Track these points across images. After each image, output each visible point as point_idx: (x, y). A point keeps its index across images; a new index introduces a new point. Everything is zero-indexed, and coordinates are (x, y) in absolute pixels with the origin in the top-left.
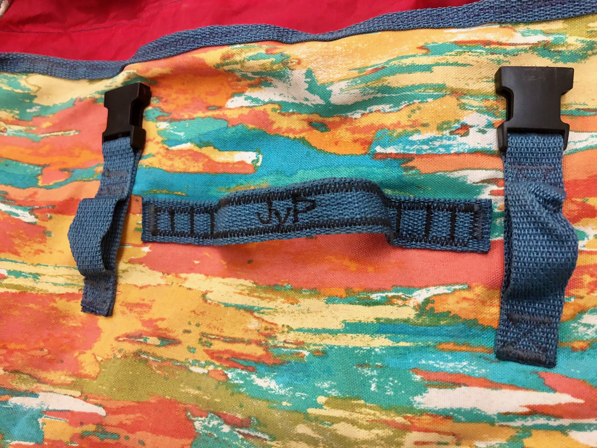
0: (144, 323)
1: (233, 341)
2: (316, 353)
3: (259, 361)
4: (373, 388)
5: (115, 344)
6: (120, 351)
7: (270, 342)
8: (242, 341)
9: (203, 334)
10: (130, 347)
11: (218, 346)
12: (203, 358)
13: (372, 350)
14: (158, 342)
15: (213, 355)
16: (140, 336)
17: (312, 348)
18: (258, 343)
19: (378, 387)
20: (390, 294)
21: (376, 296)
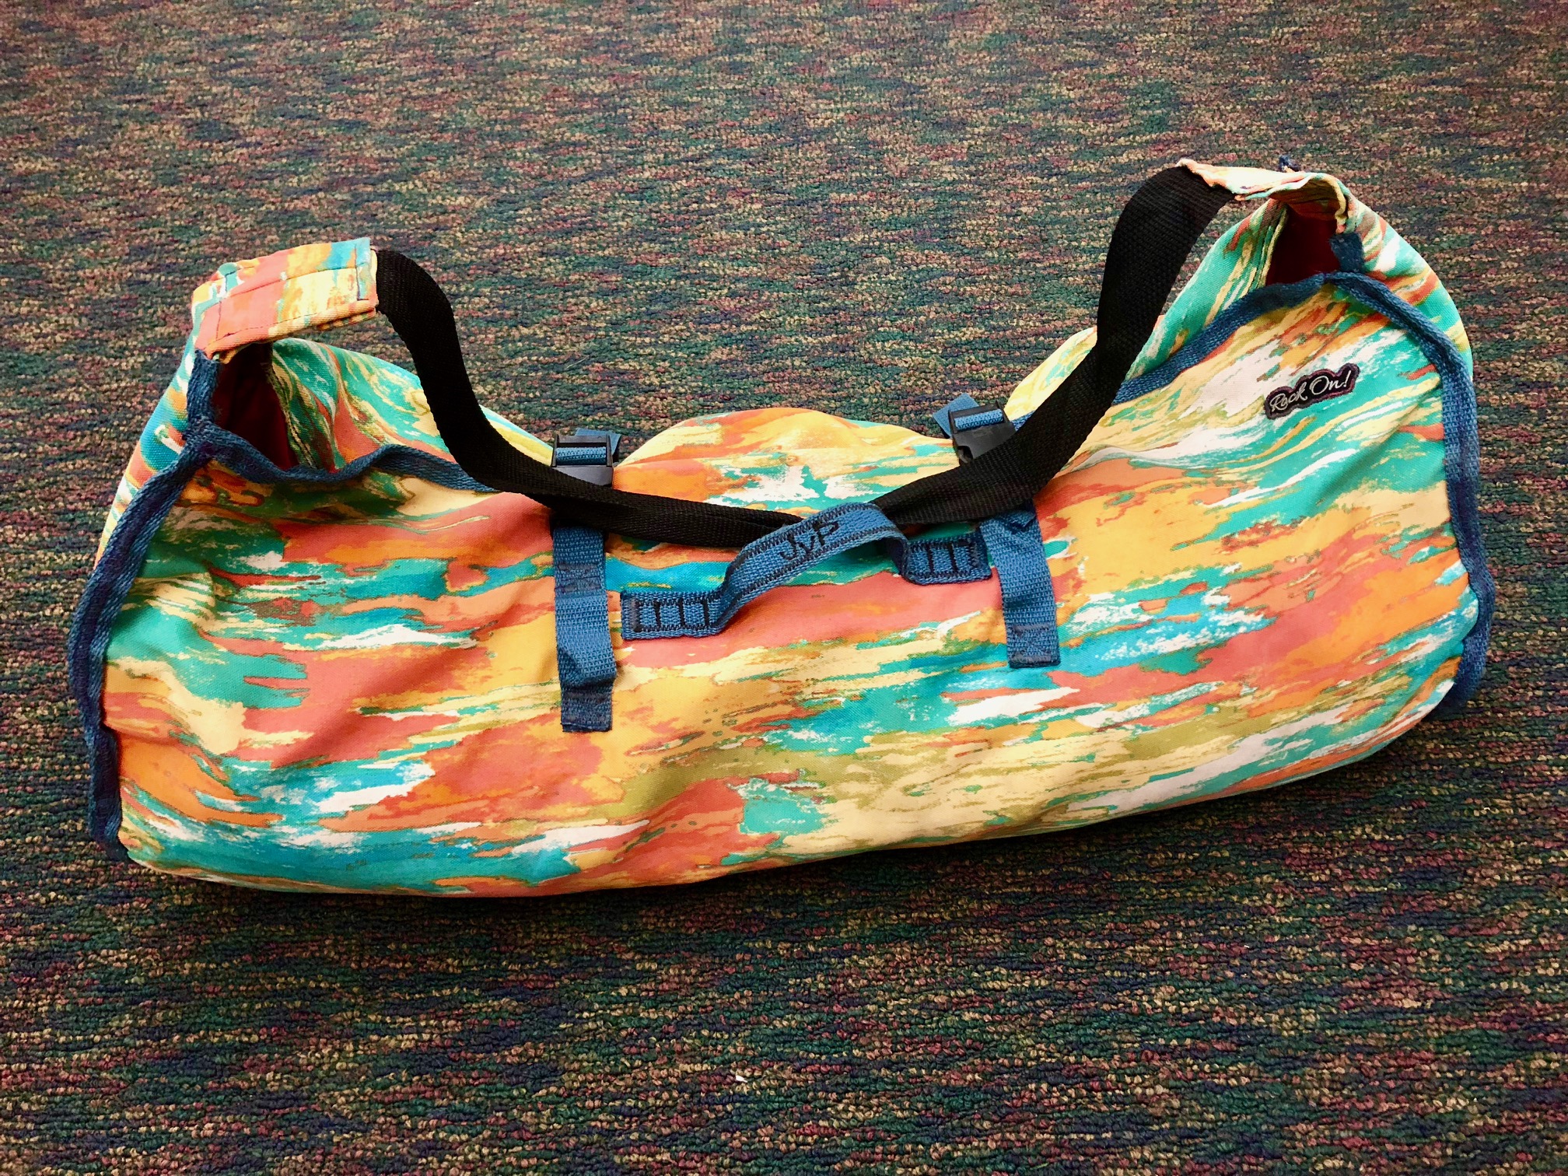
0: (654, 728)
1: (757, 709)
2: (850, 699)
3: (789, 717)
4: (912, 718)
5: (629, 759)
6: (642, 766)
7: (797, 698)
8: (766, 706)
9: (725, 716)
10: (651, 760)
11: (742, 719)
12: (733, 736)
13: (908, 684)
15: (740, 729)
16: (660, 745)
17: (847, 693)
18: (786, 702)
19: (916, 716)
20: (918, 630)
21: (906, 634)
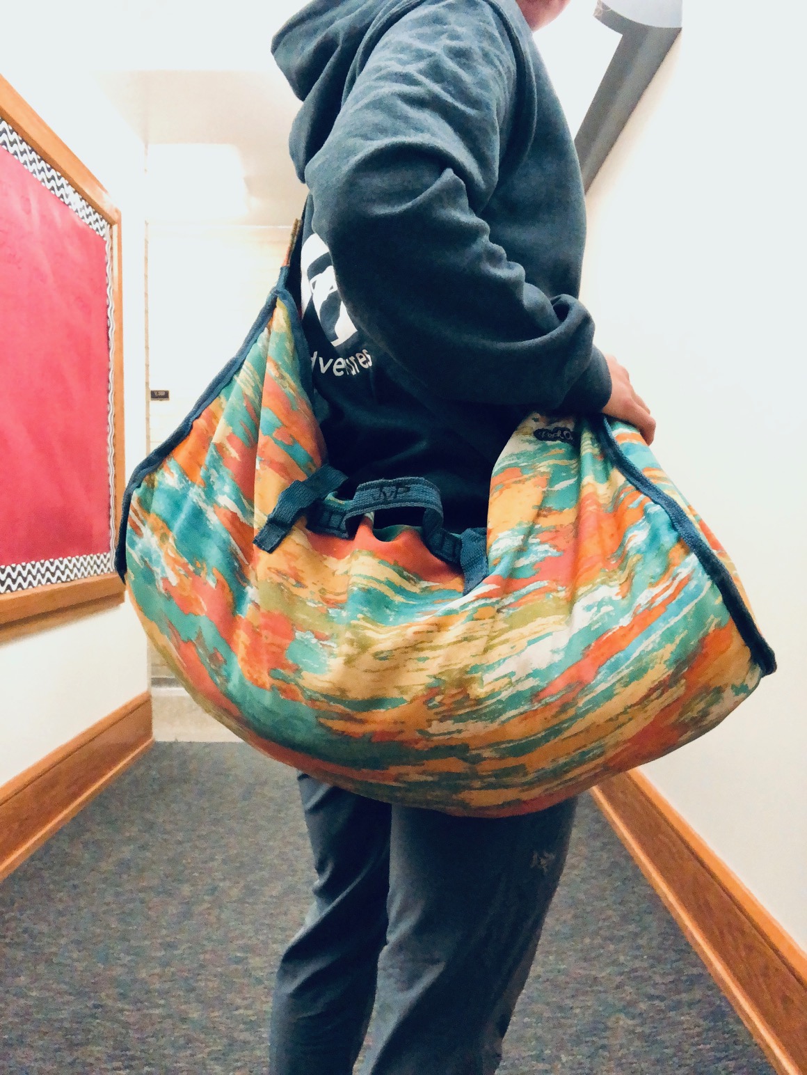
0: (291, 568)
5: (268, 571)
6: (270, 578)
10: (278, 579)
14: (294, 583)
16: (285, 575)
